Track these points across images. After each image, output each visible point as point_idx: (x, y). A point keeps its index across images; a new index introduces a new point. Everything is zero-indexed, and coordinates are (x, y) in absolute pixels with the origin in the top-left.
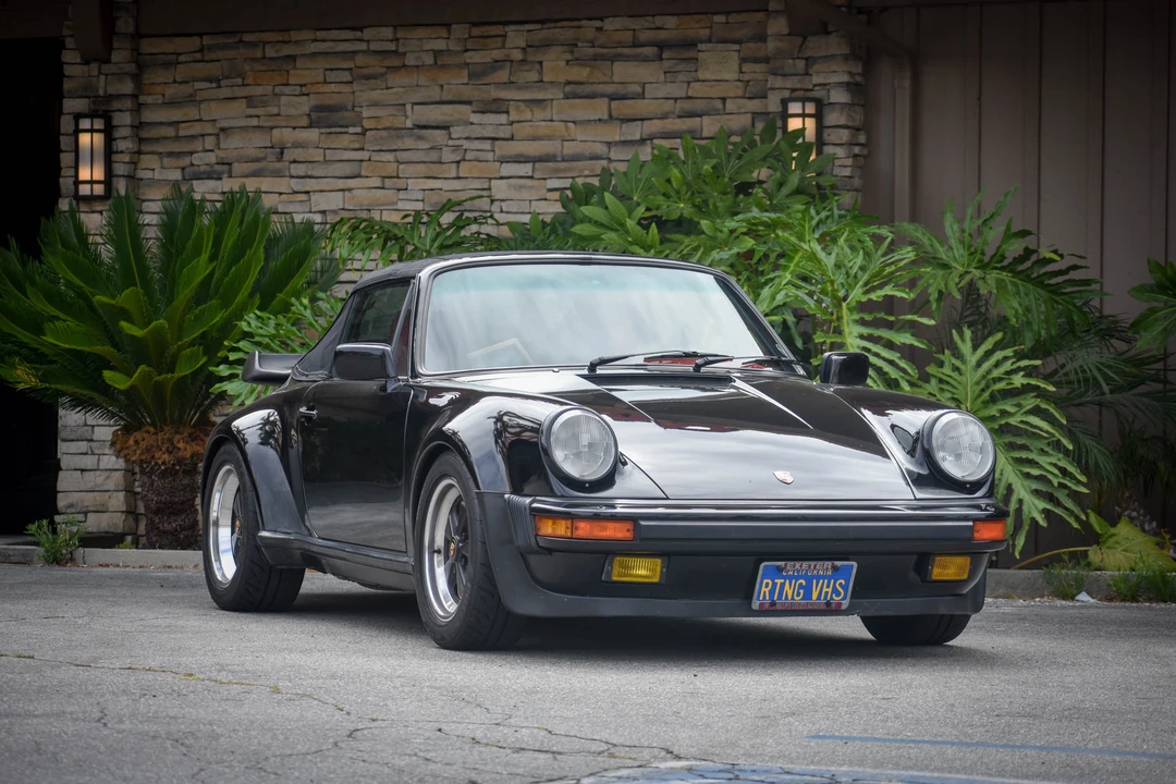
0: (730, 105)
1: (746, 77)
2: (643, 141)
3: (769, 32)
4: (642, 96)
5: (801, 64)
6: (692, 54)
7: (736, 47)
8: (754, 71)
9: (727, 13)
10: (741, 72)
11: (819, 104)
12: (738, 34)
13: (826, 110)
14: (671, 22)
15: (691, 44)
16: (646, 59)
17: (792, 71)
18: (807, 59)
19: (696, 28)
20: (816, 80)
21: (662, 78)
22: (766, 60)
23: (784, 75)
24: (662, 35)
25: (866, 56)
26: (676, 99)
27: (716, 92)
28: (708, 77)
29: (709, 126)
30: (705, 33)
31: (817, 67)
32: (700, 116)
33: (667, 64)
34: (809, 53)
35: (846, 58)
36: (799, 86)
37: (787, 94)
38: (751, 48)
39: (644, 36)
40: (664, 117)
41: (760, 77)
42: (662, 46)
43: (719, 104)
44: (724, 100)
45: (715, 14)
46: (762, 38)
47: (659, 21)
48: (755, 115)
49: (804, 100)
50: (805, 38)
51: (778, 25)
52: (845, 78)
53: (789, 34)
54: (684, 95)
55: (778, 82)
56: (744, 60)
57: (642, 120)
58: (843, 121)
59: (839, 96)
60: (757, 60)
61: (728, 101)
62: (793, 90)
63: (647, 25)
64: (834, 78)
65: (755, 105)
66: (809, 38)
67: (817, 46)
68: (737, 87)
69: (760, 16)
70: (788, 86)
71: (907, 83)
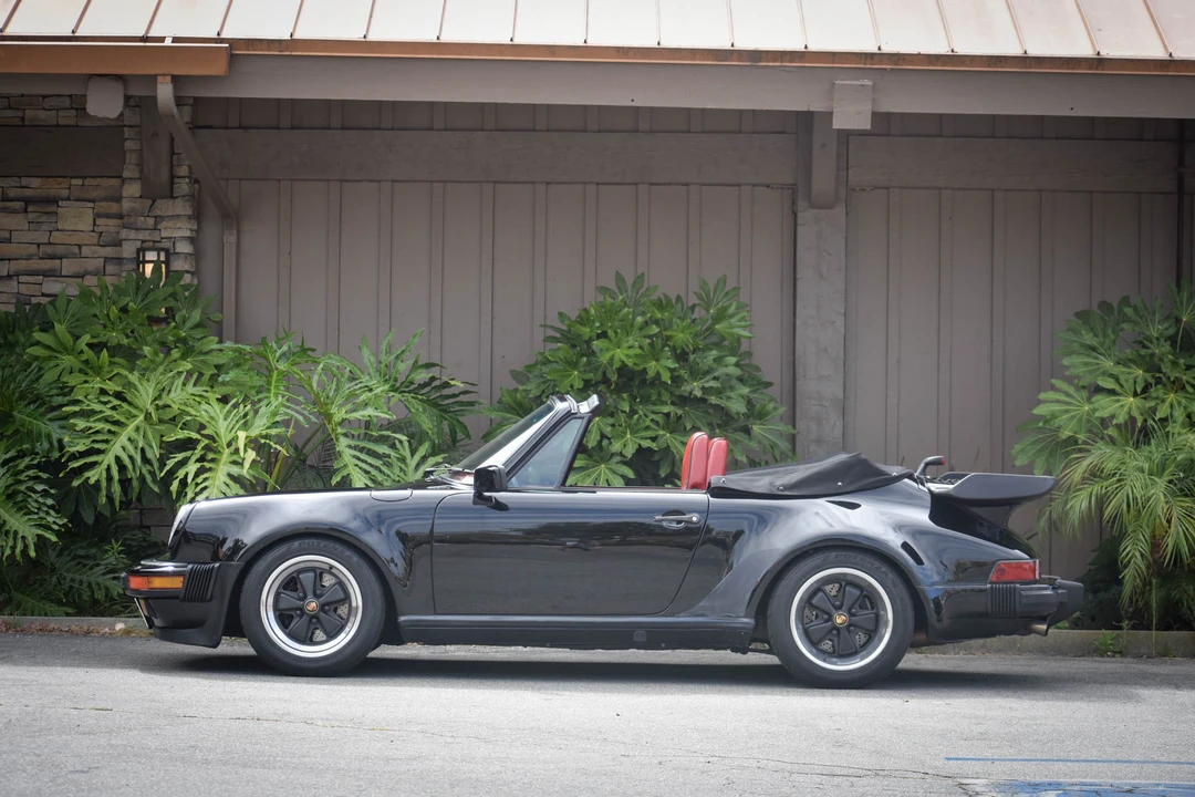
0: (85, 251)
1: (100, 229)
2: (9, 277)
3: (124, 194)
4: (9, 241)
5: (151, 221)
6: (52, 208)
7: (91, 205)
8: (108, 225)
9: (84, 178)
10: (95, 224)
11: (167, 251)
12: (93, 194)
13: (172, 258)
14: (35, 182)
15: (55, 201)
16: (14, 211)
17: (144, 227)
18: (155, 217)
19: (56, 188)
20: (163, 234)
21: (26, 227)
22: (120, 216)
23: (137, 229)
24: (28, 193)
25: (198, 216)
26: (38, 245)
27: (75, 239)
28: (67, 227)
29: (68, 266)
30: (65, 193)
31: (164, 224)
32: (61, 259)
33: (31, 216)
34: (159, 213)
35: (190, 217)
36: (149, 238)
37: (139, 244)
38: (103, 206)
39: (12, 193)
40: (29, 258)
41: (113, 229)
42: (28, 201)
43: (76, 250)
44: (80, 246)
45: (72, 178)
46: (118, 199)
47: (25, 181)
48: (107, 259)
49: (159, 250)
50: (154, 202)
51: (132, 189)
52: (188, 234)
53: (141, 197)
54: (46, 241)
55: (132, 234)
56: (98, 216)
57: (9, 260)
58: (187, 267)
59: (184, 248)
60: (108, 216)
61: (84, 248)
62: (143, 241)
63: (14, 184)
64: (178, 231)
65: (109, 251)
66: (158, 201)
67: (163, 207)
68: (92, 237)
69: (115, 182)
70: (141, 237)
71: (233, 239)
